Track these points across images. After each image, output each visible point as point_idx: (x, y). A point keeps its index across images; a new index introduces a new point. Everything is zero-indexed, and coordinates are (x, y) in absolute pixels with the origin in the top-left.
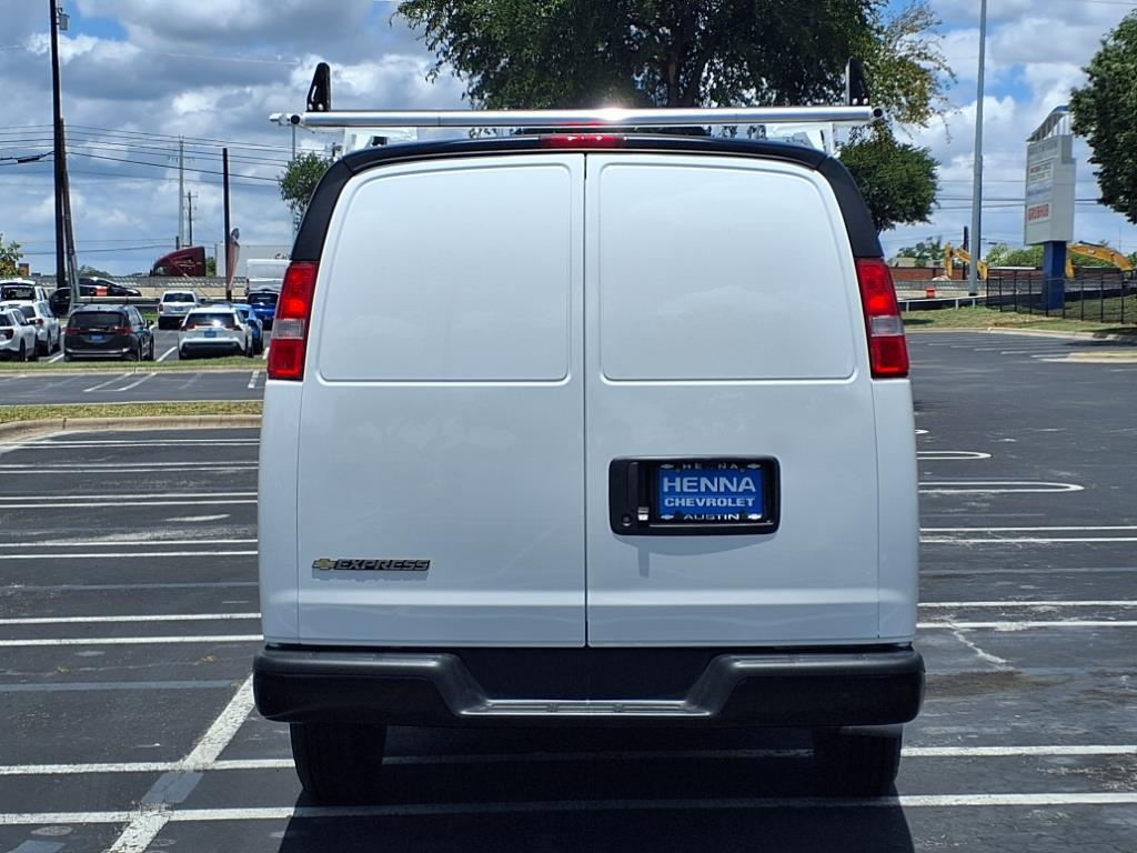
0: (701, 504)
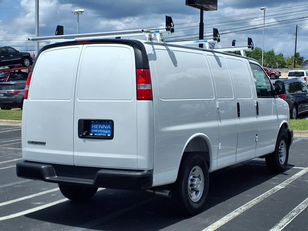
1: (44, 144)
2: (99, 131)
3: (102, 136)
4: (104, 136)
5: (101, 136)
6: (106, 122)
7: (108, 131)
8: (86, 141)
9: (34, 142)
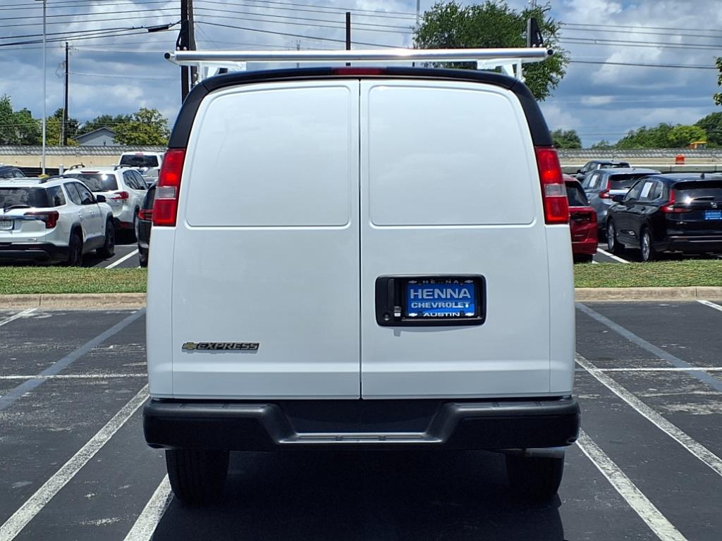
1: (253, 347)
2: (435, 306)
3: (449, 317)
4: (455, 317)
5: (445, 317)
6: (456, 281)
7: (464, 305)
8: (402, 332)
9: (214, 345)
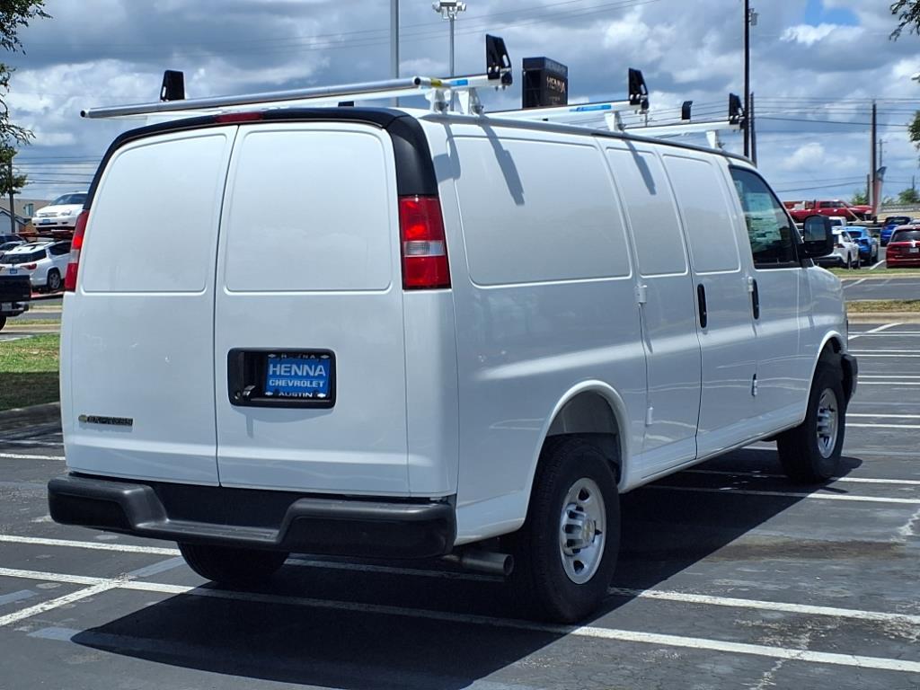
0: (290, 385)
